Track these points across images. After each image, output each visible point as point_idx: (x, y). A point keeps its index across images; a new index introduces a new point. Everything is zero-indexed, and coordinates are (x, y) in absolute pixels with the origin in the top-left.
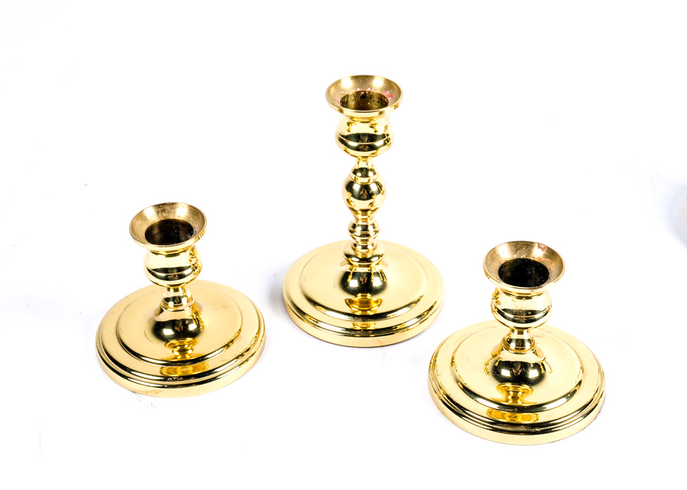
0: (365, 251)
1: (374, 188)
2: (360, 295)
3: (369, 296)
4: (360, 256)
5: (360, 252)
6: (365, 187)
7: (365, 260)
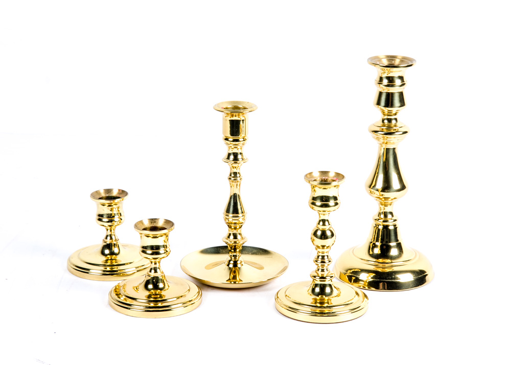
0: (323, 273)
1: (329, 233)
2: (320, 296)
3: (324, 296)
4: (320, 276)
5: (320, 273)
6: (324, 233)
7: (323, 278)
